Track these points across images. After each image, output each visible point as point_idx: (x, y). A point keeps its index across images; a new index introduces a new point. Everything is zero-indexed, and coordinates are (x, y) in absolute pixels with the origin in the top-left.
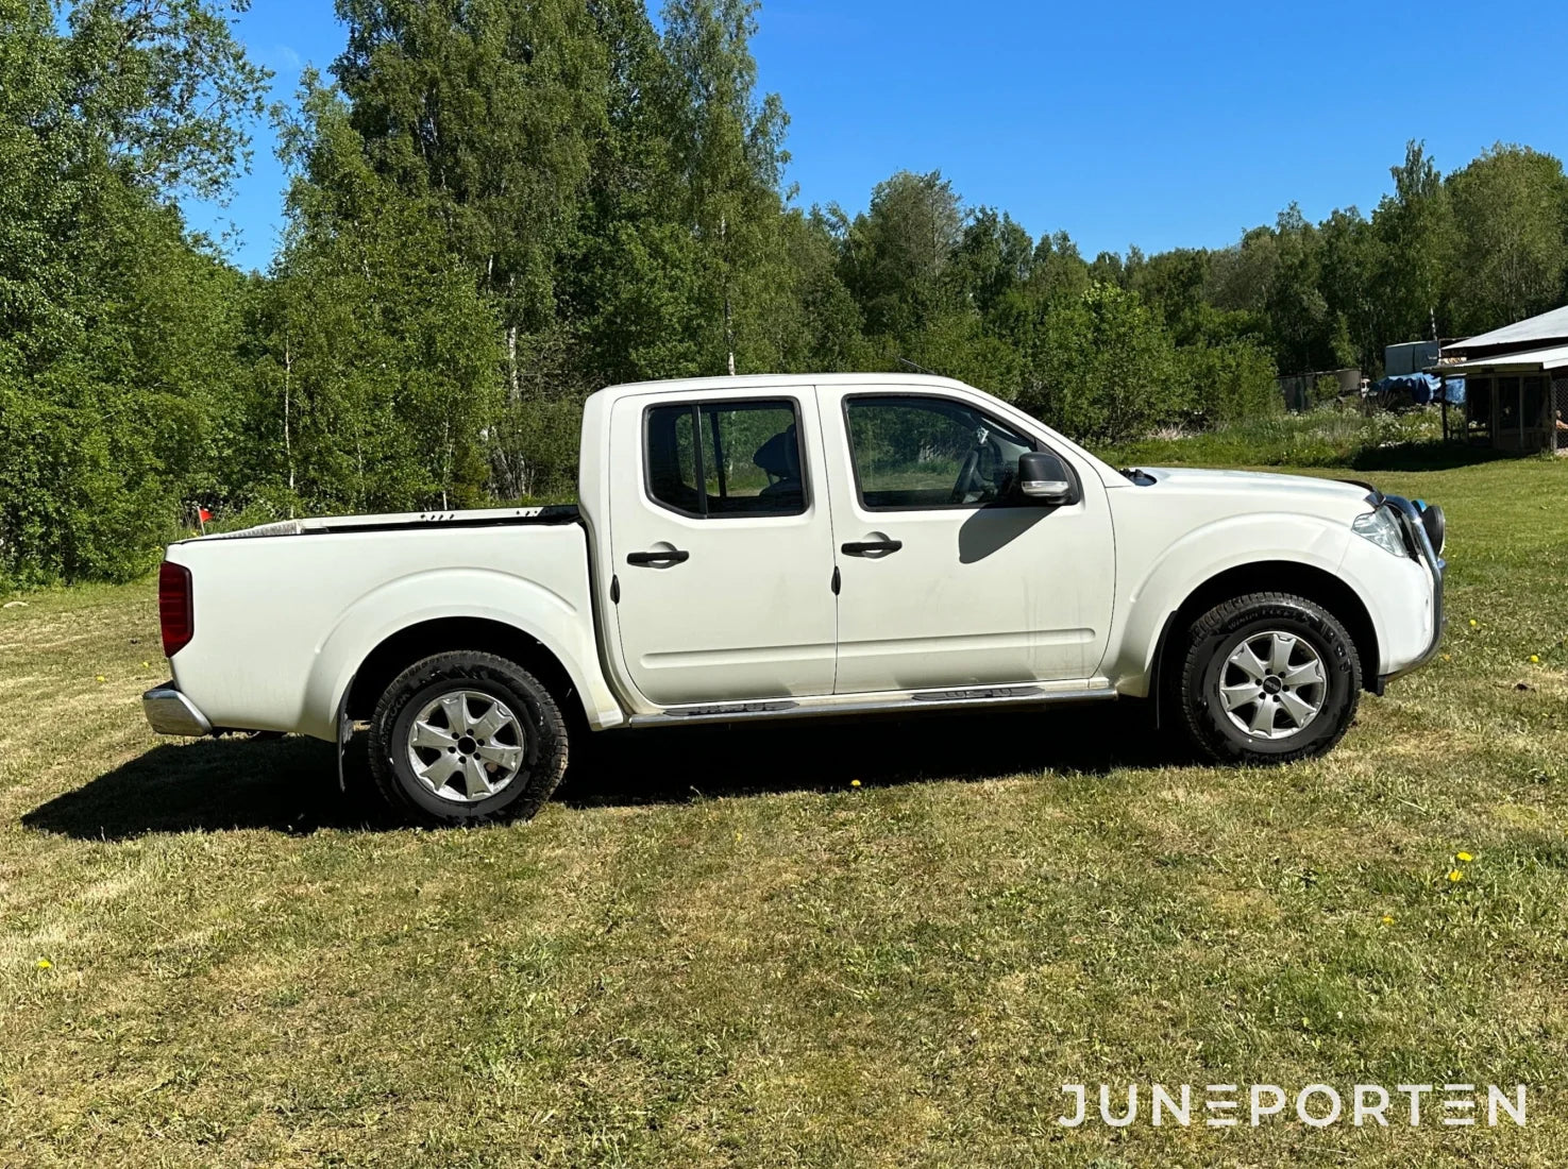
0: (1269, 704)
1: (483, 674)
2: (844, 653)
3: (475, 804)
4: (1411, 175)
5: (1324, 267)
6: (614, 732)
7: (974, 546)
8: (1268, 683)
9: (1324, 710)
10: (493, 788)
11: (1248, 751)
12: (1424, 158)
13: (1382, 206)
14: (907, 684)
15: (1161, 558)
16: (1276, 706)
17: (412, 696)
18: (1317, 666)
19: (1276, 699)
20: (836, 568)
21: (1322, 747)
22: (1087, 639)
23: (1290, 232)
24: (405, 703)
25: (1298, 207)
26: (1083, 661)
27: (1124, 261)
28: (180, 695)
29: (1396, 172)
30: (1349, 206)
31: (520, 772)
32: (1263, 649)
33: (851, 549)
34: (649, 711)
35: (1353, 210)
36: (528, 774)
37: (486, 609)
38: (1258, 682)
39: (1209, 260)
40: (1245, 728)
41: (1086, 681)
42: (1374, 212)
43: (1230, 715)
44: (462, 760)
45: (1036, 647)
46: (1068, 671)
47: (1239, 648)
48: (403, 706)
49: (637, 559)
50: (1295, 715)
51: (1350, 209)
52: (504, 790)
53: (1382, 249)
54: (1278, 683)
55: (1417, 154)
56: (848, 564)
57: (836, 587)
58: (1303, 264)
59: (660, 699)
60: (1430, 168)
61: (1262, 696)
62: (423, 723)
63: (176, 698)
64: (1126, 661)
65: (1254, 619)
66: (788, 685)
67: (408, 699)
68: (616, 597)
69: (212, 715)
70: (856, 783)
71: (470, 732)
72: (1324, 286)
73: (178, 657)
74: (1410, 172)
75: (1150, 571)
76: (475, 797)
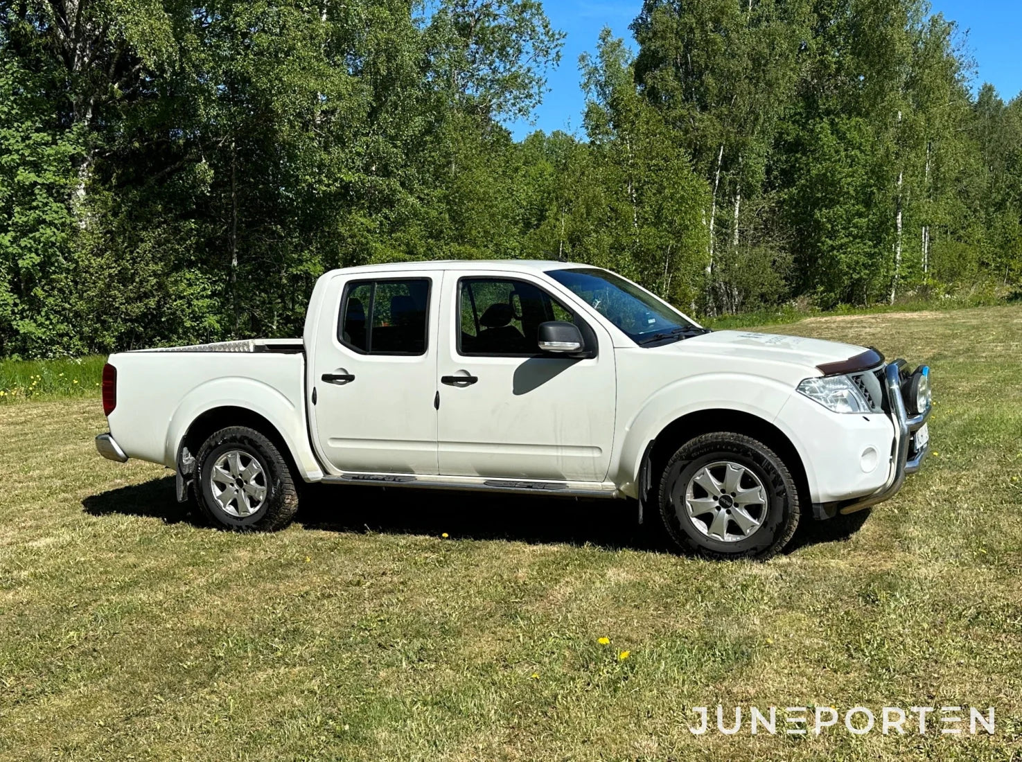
0: (723, 515)
1: (246, 441)
2: (443, 448)
3: (241, 519)
6: (318, 484)
7: (523, 384)
8: (723, 499)
9: (765, 525)
10: (252, 510)
11: (704, 548)
14: (483, 473)
15: (648, 401)
16: (728, 517)
17: (214, 451)
18: (760, 491)
19: (729, 512)
20: (437, 392)
21: (762, 552)
22: (596, 454)
24: (210, 454)
26: (595, 469)
28: (110, 438)
31: (265, 503)
32: (720, 474)
33: (447, 380)
34: (337, 473)
37: (246, 403)
38: (715, 498)
40: (705, 531)
41: (600, 484)
43: (694, 520)
44: (237, 491)
45: (562, 456)
46: (586, 476)
47: (701, 471)
48: (208, 456)
49: (328, 378)
50: (743, 527)
52: (257, 512)
54: (730, 501)
56: (446, 390)
57: (437, 405)
59: (342, 467)
61: (718, 508)
62: (218, 467)
63: (108, 440)
64: (622, 474)
65: (711, 451)
66: (411, 466)
67: (210, 452)
68: (315, 402)
69: (126, 451)
70: (445, 535)
71: (241, 475)
73: (109, 416)
75: (639, 410)
76: (242, 515)
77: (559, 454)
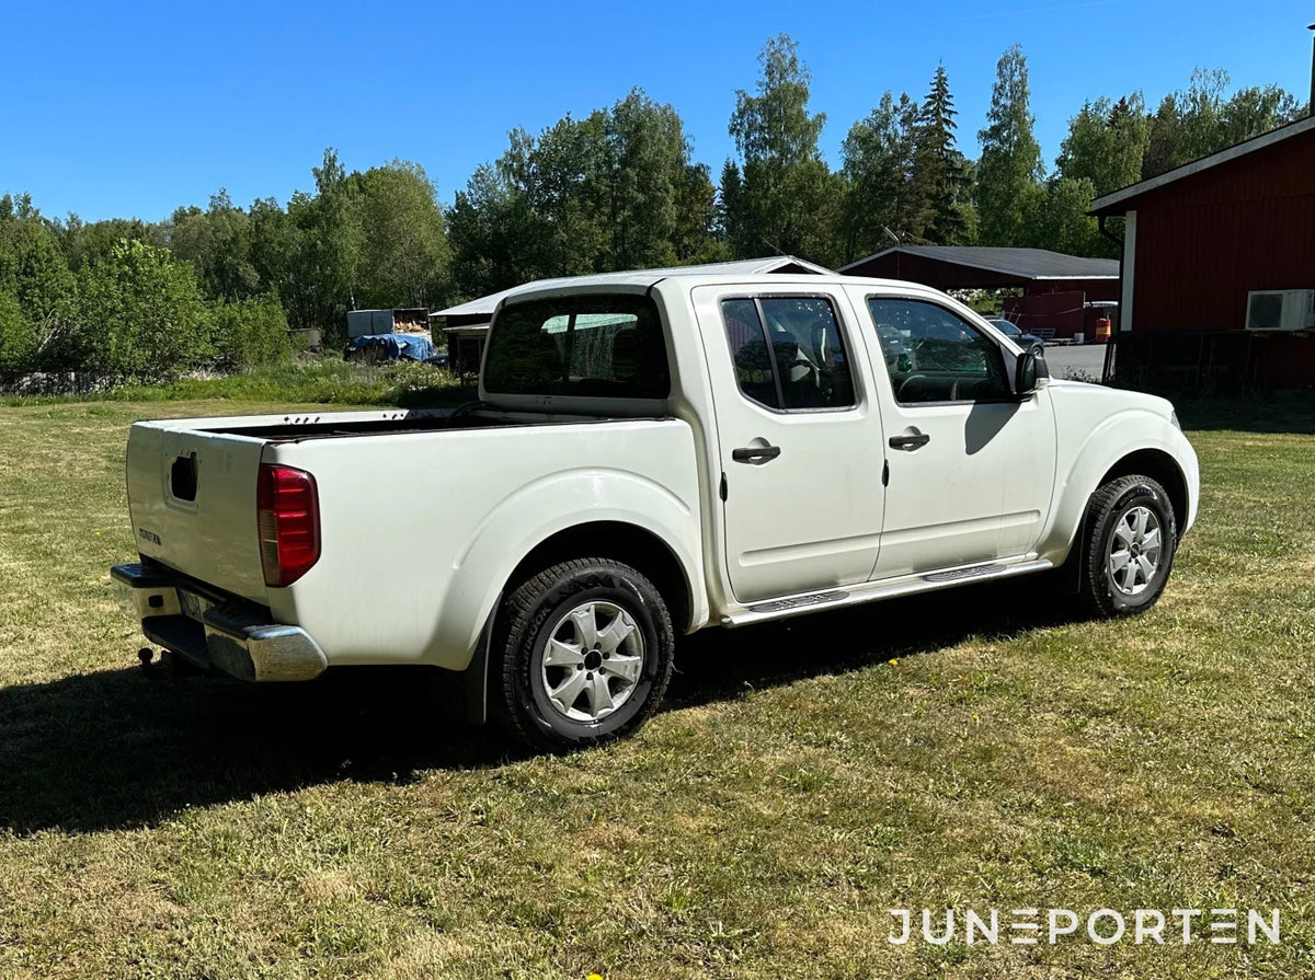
0: (1133, 567)
2: (886, 542)
3: (601, 721)
4: (325, 176)
5: (254, 245)
8: (1133, 549)
9: (1158, 568)
10: (618, 701)
11: (1123, 606)
12: (337, 164)
13: (295, 199)
14: (919, 567)
16: (1137, 567)
17: (551, 612)
18: (1158, 533)
19: (1137, 562)
20: (886, 461)
22: (1033, 519)
23: (221, 212)
24: (546, 619)
25: (227, 193)
27: (64, 225)
28: (301, 630)
29: (316, 173)
30: (269, 197)
31: (641, 682)
32: (1132, 521)
33: (896, 443)
35: (272, 199)
36: (648, 685)
38: (1128, 549)
39: (148, 230)
40: (1119, 587)
41: (1023, 557)
42: (289, 203)
43: (1114, 579)
44: (590, 677)
45: (1005, 529)
47: (1121, 522)
48: (543, 623)
49: (741, 456)
50: (1146, 574)
51: (270, 200)
52: (625, 704)
53: (299, 234)
54: (1138, 549)
55: (333, 160)
56: (894, 455)
57: (885, 479)
58: (234, 240)
59: (746, 597)
60: (343, 173)
61: (1130, 560)
62: (554, 640)
64: (1056, 536)
65: (1129, 498)
67: (548, 614)
68: (724, 496)
71: (597, 646)
72: (253, 259)
73: (299, 583)
74: (328, 171)
75: (1075, 460)
76: (600, 714)
77: (1003, 526)
